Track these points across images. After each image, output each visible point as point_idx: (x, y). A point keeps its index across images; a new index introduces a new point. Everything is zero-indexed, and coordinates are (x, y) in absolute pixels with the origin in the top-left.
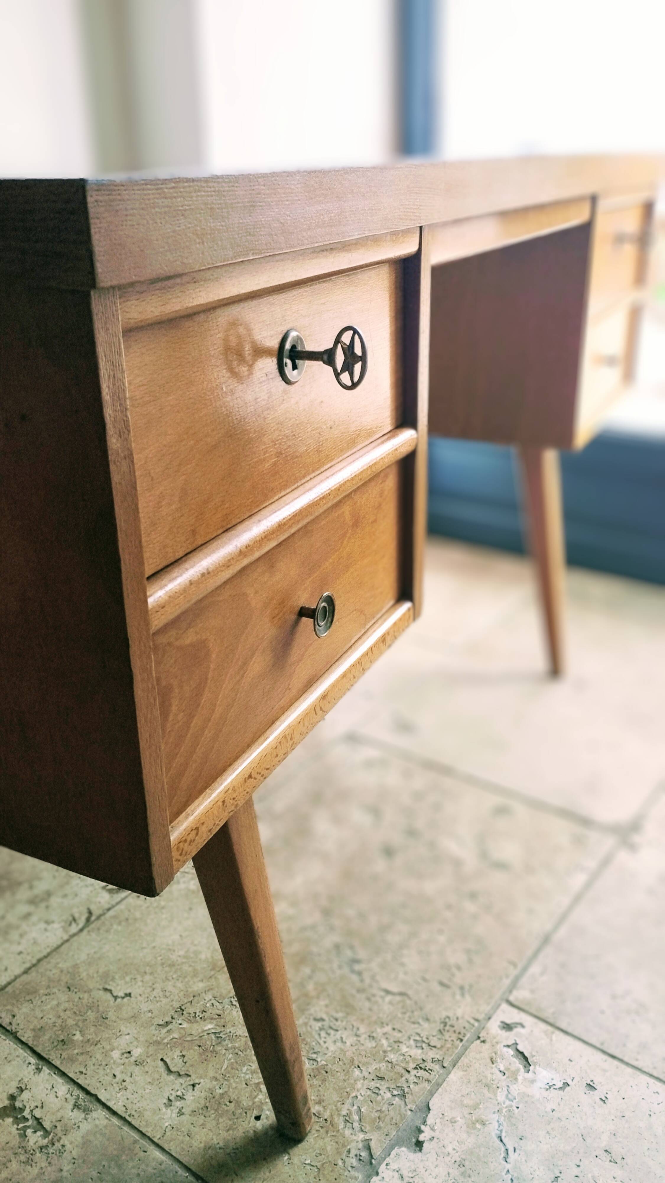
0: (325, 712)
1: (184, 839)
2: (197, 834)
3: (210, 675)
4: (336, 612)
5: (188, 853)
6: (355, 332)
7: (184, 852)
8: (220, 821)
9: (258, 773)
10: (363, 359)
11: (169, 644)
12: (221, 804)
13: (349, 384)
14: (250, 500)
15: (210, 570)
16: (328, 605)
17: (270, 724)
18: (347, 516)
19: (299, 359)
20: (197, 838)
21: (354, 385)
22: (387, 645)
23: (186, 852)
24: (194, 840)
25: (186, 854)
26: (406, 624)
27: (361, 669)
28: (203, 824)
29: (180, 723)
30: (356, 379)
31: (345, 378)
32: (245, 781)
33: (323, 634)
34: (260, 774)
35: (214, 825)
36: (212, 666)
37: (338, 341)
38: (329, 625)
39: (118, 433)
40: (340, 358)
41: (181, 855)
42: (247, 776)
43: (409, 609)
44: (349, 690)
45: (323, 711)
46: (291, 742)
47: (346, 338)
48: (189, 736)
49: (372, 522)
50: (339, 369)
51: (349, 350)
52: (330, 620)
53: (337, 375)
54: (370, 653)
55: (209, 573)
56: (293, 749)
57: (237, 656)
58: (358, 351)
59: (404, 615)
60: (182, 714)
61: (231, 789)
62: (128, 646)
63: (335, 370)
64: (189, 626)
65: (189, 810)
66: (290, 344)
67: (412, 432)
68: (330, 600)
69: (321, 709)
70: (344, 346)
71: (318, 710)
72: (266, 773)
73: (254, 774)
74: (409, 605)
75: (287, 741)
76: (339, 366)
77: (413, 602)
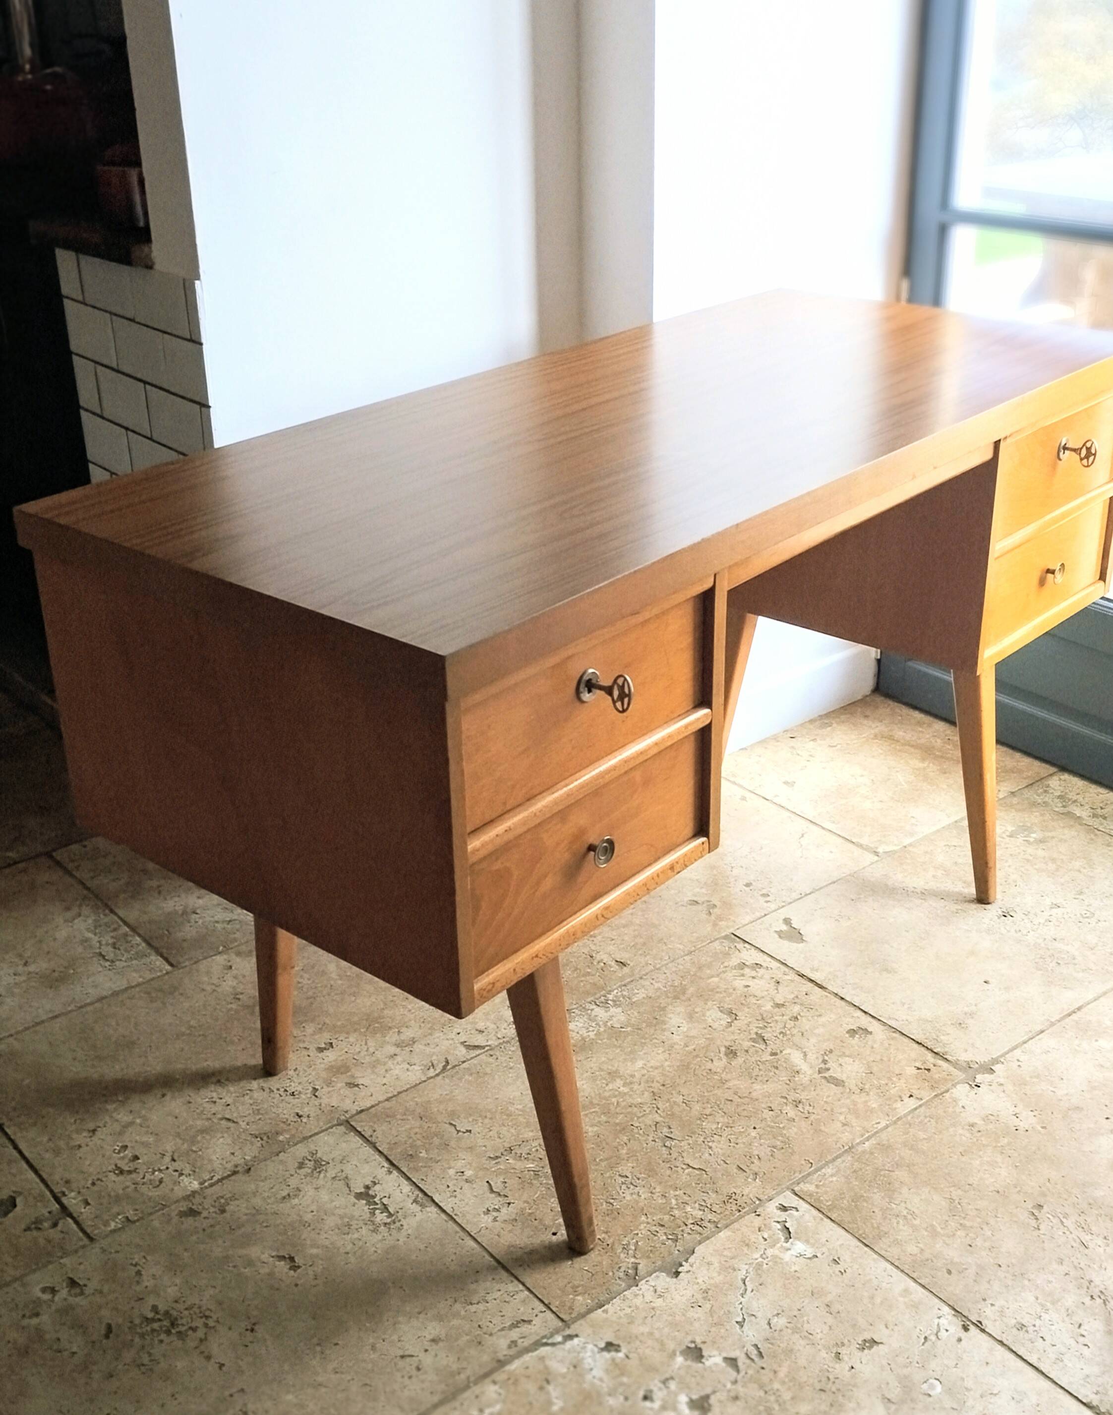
0: (607, 918)
1: (484, 988)
2: (494, 987)
3: (512, 889)
4: (615, 850)
6: (625, 679)
7: (484, 996)
10: (629, 696)
11: (482, 870)
12: (513, 971)
13: (621, 709)
16: (608, 845)
19: (592, 688)
21: (624, 710)
24: (491, 990)
26: (700, 854)
28: (499, 981)
29: (487, 918)
30: (625, 706)
31: (619, 705)
33: (602, 865)
36: (512, 883)
37: (615, 682)
38: (608, 860)
40: (616, 693)
41: (481, 997)
43: (703, 843)
46: (573, 937)
47: (620, 681)
48: (494, 924)
49: (664, 778)
50: (615, 699)
51: (621, 689)
52: (610, 857)
53: (614, 702)
54: (656, 878)
56: (574, 943)
57: (533, 877)
58: (626, 691)
60: (489, 912)
63: (613, 699)
64: (497, 859)
65: (490, 971)
66: (586, 678)
67: (706, 711)
68: (611, 843)
69: (603, 916)
70: (618, 685)
71: (600, 916)
72: (550, 955)
73: (540, 955)
74: (704, 839)
75: (569, 936)
76: (616, 697)
77: (708, 837)
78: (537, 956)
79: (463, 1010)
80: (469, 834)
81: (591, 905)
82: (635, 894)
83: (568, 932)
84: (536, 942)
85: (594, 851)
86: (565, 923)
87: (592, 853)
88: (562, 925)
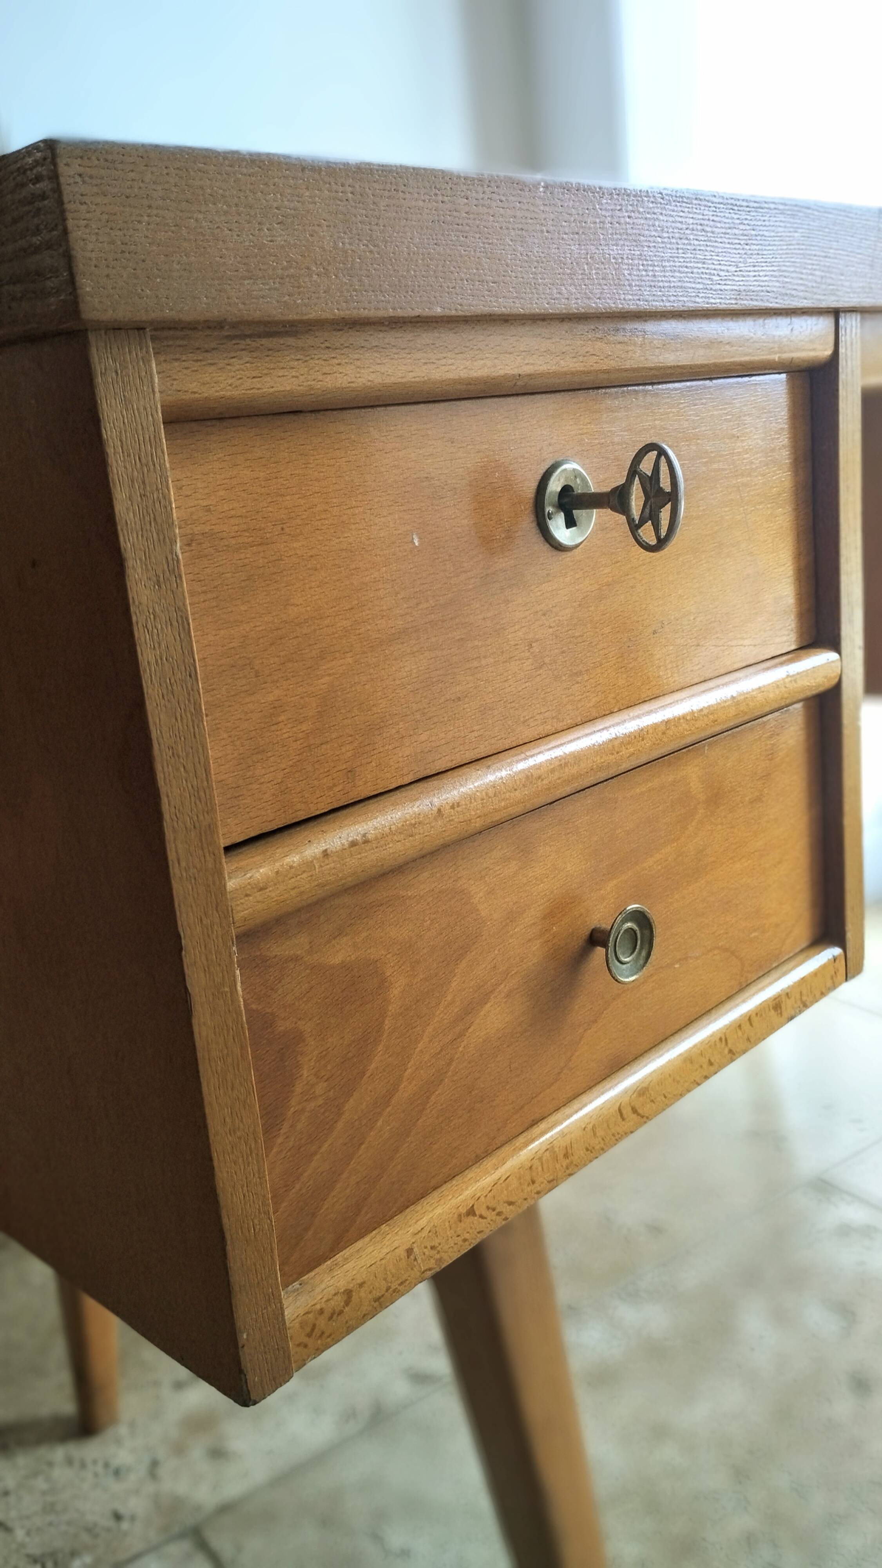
0: (643, 1117)
1: (318, 1307)
2: (347, 1303)
3: (388, 1023)
4: (656, 941)
5: (326, 1334)
6: (662, 452)
7: (317, 1332)
8: (402, 1283)
9: (488, 1208)
10: (673, 497)
11: (296, 959)
12: (404, 1254)
13: (653, 541)
14: (476, 734)
15: (369, 837)
16: (639, 925)
17: (526, 1125)
18: (696, 786)
19: (575, 509)
20: (347, 1309)
21: (662, 543)
22: (786, 1015)
23: (323, 1333)
24: (341, 1313)
25: (321, 1336)
26: (829, 984)
27: (726, 1051)
28: (361, 1285)
29: (320, 1101)
30: (663, 533)
31: (647, 533)
32: (460, 1218)
33: (627, 977)
34: (494, 1210)
35: (387, 1290)
36: (392, 1009)
37: (633, 471)
38: (641, 962)
39: (155, 579)
40: (636, 500)
41: (309, 1335)
42: (463, 1210)
43: (835, 959)
44: (699, 1084)
45: (638, 1114)
46: (565, 1163)
47: (646, 466)
48: (340, 1125)
49: (751, 802)
50: (637, 517)
51: (651, 483)
52: (644, 953)
53: (634, 528)
54: (746, 1027)
55: (366, 842)
56: (570, 1175)
57: (449, 998)
58: (665, 483)
59: (824, 967)
60: (325, 1084)
61: (427, 1229)
62: (179, 949)
63: (630, 521)
64: (340, 932)
65: (339, 1257)
66: (555, 486)
67: (833, 656)
68: (642, 919)
69: (634, 1111)
70: (643, 478)
71: (627, 1111)
72: (507, 1210)
73: (481, 1210)
74: (837, 951)
75: (555, 1158)
76: (636, 513)
77: (843, 946)
78: (471, 1212)
79: (253, 1379)
80: (228, 849)
81: (606, 1084)
82: (704, 1061)
83: (550, 1148)
84: (470, 1174)
85: (605, 945)
86: (543, 1126)
87: (600, 951)
88: (536, 1130)
